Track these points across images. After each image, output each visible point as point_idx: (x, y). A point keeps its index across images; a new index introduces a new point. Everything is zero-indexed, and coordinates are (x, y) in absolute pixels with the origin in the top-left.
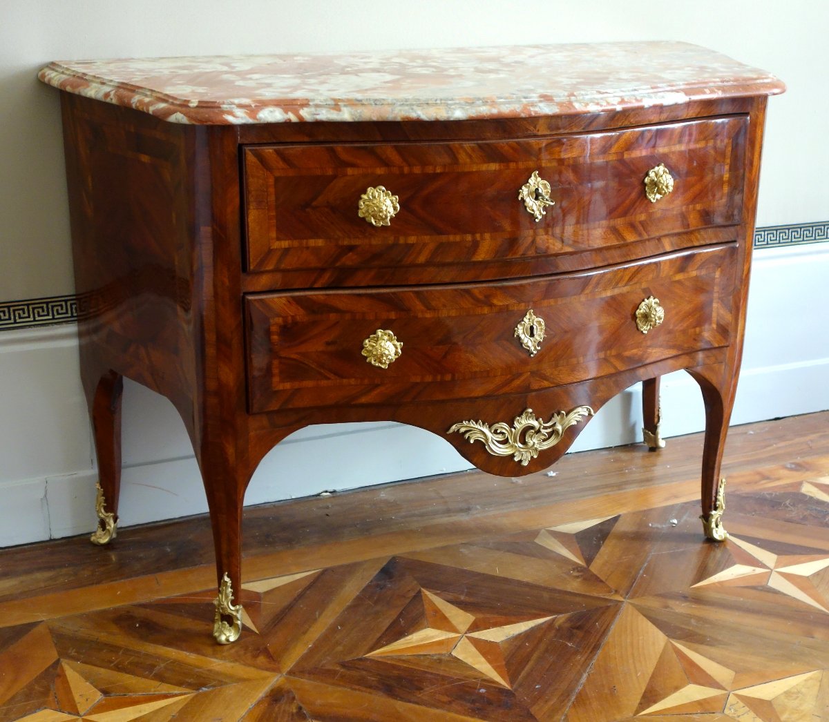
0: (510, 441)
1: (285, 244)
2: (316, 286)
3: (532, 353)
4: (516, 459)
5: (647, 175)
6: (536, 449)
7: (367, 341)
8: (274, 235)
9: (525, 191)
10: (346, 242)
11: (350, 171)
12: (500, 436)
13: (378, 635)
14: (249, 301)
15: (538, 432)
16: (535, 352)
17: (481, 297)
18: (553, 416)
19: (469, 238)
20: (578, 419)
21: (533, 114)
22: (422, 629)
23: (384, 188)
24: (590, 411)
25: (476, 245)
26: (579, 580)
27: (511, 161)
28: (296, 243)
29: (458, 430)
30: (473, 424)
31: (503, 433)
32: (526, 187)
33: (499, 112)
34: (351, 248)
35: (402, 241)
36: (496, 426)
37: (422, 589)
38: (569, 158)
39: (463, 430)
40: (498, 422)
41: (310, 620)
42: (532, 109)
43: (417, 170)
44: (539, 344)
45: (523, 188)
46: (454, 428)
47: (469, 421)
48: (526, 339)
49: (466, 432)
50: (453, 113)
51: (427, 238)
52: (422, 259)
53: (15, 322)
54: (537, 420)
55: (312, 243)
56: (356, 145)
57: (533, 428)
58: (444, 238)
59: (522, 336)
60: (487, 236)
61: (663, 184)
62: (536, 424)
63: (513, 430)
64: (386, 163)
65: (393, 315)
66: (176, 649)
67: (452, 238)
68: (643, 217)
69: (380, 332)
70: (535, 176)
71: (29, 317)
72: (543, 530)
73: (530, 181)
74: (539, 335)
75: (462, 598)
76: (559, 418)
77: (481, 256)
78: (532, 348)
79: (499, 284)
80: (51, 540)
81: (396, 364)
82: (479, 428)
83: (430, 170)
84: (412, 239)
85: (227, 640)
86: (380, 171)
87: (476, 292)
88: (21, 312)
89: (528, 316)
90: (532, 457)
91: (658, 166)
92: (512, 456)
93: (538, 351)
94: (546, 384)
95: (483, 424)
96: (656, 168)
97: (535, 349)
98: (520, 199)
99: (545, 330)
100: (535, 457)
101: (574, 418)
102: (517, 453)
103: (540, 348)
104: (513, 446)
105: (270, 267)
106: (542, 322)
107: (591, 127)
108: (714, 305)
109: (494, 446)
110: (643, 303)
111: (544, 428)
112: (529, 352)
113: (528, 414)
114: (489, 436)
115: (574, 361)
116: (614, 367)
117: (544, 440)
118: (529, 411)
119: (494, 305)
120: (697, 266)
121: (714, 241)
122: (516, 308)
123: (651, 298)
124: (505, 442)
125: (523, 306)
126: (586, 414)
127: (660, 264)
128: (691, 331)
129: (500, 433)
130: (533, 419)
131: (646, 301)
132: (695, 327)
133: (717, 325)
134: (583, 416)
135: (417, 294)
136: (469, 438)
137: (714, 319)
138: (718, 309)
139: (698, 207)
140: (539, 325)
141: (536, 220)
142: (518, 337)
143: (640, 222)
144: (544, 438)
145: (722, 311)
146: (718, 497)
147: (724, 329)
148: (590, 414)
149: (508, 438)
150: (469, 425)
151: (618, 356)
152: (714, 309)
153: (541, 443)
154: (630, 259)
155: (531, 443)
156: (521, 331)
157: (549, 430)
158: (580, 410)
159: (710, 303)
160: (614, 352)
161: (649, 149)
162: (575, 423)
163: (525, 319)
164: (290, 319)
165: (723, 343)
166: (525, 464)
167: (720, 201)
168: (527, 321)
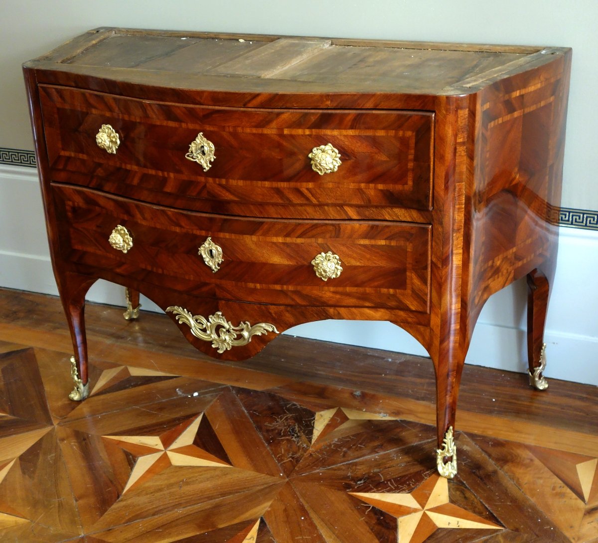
0: (208, 332)
1: (67, 153)
2: (90, 186)
3: (214, 270)
4: (213, 346)
5: (311, 151)
6: (229, 344)
7: (113, 231)
8: (60, 145)
9: (193, 146)
10: (97, 160)
11: (94, 111)
12: (200, 325)
15: (228, 331)
17: (174, 220)
18: (240, 323)
19: (160, 174)
20: (263, 332)
23: (110, 127)
24: (273, 328)
25: (165, 180)
27: (183, 122)
28: (73, 154)
29: (173, 311)
30: (180, 310)
31: (203, 324)
32: (194, 143)
34: (100, 165)
35: (123, 167)
36: (197, 317)
38: (229, 126)
39: (175, 312)
40: (198, 315)
43: (126, 117)
44: (219, 264)
45: (192, 144)
46: (168, 308)
47: (179, 307)
48: (207, 258)
49: (177, 314)
51: (136, 168)
52: (135, 182)
54: (227, 322)
55: (81, 156)
56: (95, 93)
57: (223, 327)
58: (146, 171)
59: (204, 256)
60: (172, 175)
62: (226, 325)
63: (209, 323)
65: (126, 217)
67: (150, 172)
68: (311, 185)
69: (120, 227)
70: (200, 136)
73: (197, 140)
74: (218, 258)
76: (245, 326)
77: (168, 189)
78: (214, 267)
79: (185, 212)
81: (130, 252)
82: (185, 314)
83: (133, 118)
84: (129, 167)
85: (73, 398)
86: (108, 114)
87: (169, 213)
89: (207, 242)
90: (227, 349)
92: (211, 343)
93: (218, 270)
94: (229, 296)
95: (188, 312)
96: (323, 147)
97: (216, 268)
98: (190, 151)
99: (223, 255)
100: (229, 349)
101: (259, 330)
102: (214, 342)
103: (219, 268)
104: (209, 335)
105: (61, 167)
106: (220, 249)
107: (250, 105)
108: (408, 274)
109: (196, 331)
110: (319, 255)
111: (233, 329)
112: (210, 268)
113: (218, 315)
114: (192, 322)
115: (251, 285)
116: (293, 300)
117: (234, 339)
118: (220, 313)
119: (184, 228)
120: (385, 237)
121: (409, 220)
122: (198, 232)
123: (330, 254)
124: (204, 330)
125: (203, 233)
126: (271, 330)
127: (339, 227)
128: (384, 290)
129: (200, 323)
130: (223, 320)
131: (323, 254)
132: (388, 287)
133: (413, 292)
134: (267, 331)
135: (137, 206)
136: (179, 319)
137: (409, 286)
138: (413, 279)
139: (380, 187)
140: (217, 250)
141: (205, 170)
142: (201, 256)
143: (307, 189)
144: (234, 337)
145: (417, 282)
146: (445, 440)
147: (419, 297)
148: (273, 331)
149: (205, 328)
150: (178, 310)
151: (296, 292)
152: (408, 278)
153: (232, 341)
154: (305, 218)
155: (224, 338)
156: (203, 251)
157: (238, 333)
158: (263, 325)
159: (403, 271)
160: (291, 288)
161: (314, 130)
162: (260, 334)
163: (205, 243)
164: (76, 204)
165: (420, 309)
166: (221, 352)
167: (405, 186)
168: (207, 246)
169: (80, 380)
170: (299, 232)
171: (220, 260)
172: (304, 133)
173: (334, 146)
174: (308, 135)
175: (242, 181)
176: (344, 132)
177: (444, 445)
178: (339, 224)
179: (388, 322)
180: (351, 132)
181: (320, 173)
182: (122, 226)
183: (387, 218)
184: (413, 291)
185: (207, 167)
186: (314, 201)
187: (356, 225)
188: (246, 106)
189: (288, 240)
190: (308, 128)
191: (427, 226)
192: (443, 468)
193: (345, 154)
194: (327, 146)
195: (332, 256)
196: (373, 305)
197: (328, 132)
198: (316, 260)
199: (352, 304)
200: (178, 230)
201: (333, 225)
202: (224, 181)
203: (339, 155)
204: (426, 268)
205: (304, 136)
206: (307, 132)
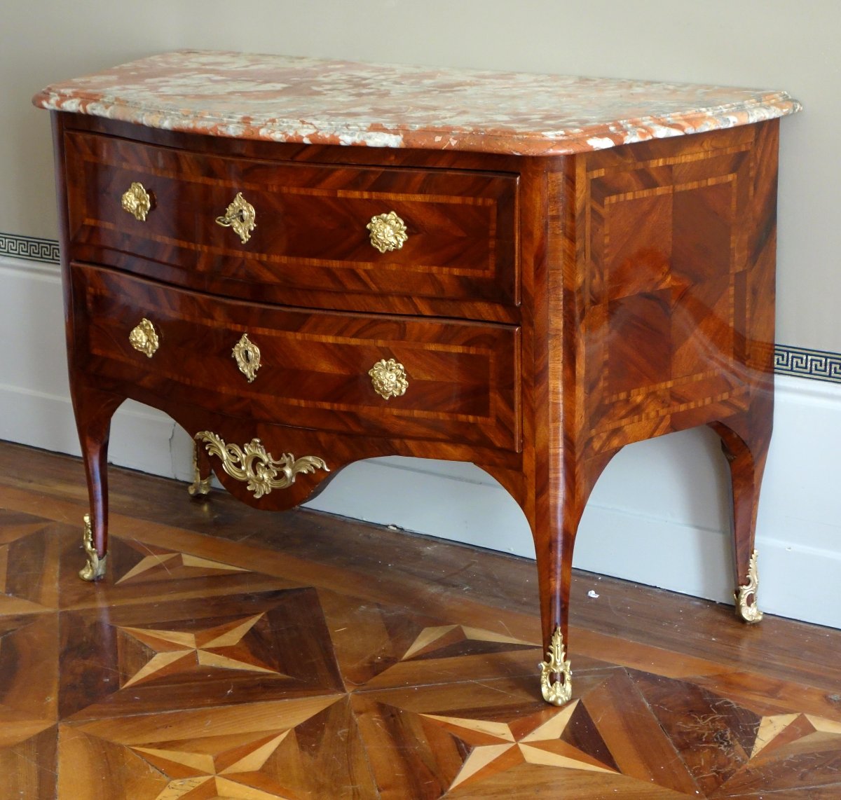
0: (243, 468)
1: (92, 222)
3: (249, 379)
4: (249, 489)
5: (370, 220)
6: (267, 485)
8: (84, 211)
9: (230, 210)
10: (124, 231)
11: (124, 165)
12: (234, 458)
15: (267, 466)
16: (251, 379)
17: (206, 309)
18: (282, 456)
19: (193, 247)
20: (310, 470)
21: (219, 134)
23: (141, 185)
24: (322, 464)
25: (197, 256)
26: (366, 665)
27: (220, 179)
29: (203, 439)
31: (237, 457)
32: (232, 206)
33: (194, 128)
35: (153, 239)
36: (230, 445)
38: (272, 185)
39: (205, 440)
40: (231, 443)
41: (157, 594)
42: (220, 128)
43: (158, 173)
44: (256, 372)
45: (230, 207)
46: (198, 434)
47: (210, 432)
48: (241, 362)
49: (209, 442)
50: (163, 123)
51: (167, 240)
52: (165, 258)
54: (266, 454)
57: (261, 461)
58: (176, 242)
59: (238, 359)
60: (205, 248)
62: (265, 458)
63: (244, 456)
64: (142, 162)
65: (153, 309)
67: (181, 244)
68: (370, 266)
69: (144, 322)
70: (239, 197)
73: (235, 202)
74: (255, 363)
76: (287, 459)
77: (201, 266)
78: (249, 375)
80: (176, 480)
82: (216, 442)
83: (166, 174)
84: (158, 239)
85: (84, 576)
86: (139, 169)
87: (202, 302)
89: (243, 339)
90: (265, 492)
91: (388, 213)
92: (246, 483)
93: (255, 379)
95: (220, 440)
96: (384, 215)
97: (252, 376)
99: (261, 359)
100: (267, 493)
101: (305, 466)
102: (250, 482)
103: (256, 376)
104: (244, 473)
105: (83, 240)
106: (257, 350)
107: (298, 158)
108: (491, 395)
109: (228, 467)
110: (379, 363)
111: (273, 464)
112: (244, 376)
113: (256, 443)
114: (225, 454)
115: (294, 402)
116: (347, 426)
117: (274, 478)
118: (258, 441)
119: (216, 321)
120: (462, 343)
121: (494, 319)
122: (233, 327)
123: (392, 361)
124: (238, 465)
125: (239, 328)
126: (319, 466)
127: (405, 325)
128: (462, 417)
129: (233, 455)
130: (262, 451)
131: (384, 362)
132: (467, 413)
133: (497, 420)
134: (315, 468)
135: (165, 292)
136: (209, 449)
137: (492, 412)
138: (496, 400)
139: (456, 272)
140: (254, 351)
141: (242, 242)
142: (235, 359)
143: (366, 271)
144: (274, 476)
145: (502, 405)
146: (550, 647)
147: (505, 428)
148: (322, 469)
149: (240, 462)
150: (210, 436)
151: (350, 415)
152: (491, 400)
153: (272, 481)
155: (261, 477)
156: (237, 353)
157: (279, 469)
158: (310, 459)
159: (485, 390)
160: (343, 408)
161: (374, 193)
162: (305, 472)
163: (241, 342)
164: (98, 291)
165: (506, 446)
166: (257, 497)
167: (486, 271)
168: (242, 345)
169: (94, 549)
170: (355, 330)
171: (257, 365)
172: (362, 196)
173: (399, 215)
174: (367, 199)
175: (286, 258)
176: (412, 198)
177: (550, 655)
178: (404, 322)
179: (471, 464)
180: (419, 198)
181: (380, 250)
182: (148, 320)
183: (466, 317)
185: (245, 237)
186: (374, 288)
187: (426, 323)
188: (294, 160)
189: (341, 340)
190: (367, 191)
191: (512, 328)
192: (549, 689)
193: (412, 227)
194: (390, 215)
195: (395, 365)
196: (448, 438)
197: (392, 196)
198: (374, 370)
200: (209, 323)
201: (396, 322)
202: (264, 257)
203: (405, 228)
204: (512, 387)
205: (362, 200)
206: (366, 195)
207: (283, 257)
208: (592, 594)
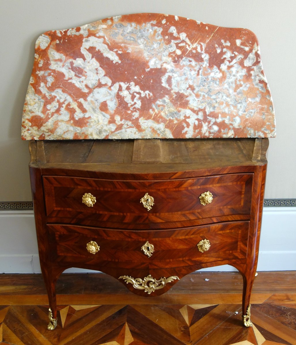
0: (143, 285)
1: (59, 209)
2: (71, 223)
4: (145, 291)
5: (201, 195)
6: (154, 289)
7: (87, 244)
8: (55, 205)
9: (142, 200)
10: (79, 211)
11: (79, 187)
12: (139, 283)
13: (98, 339)
14: (48, 226)
15: (154, 283)
16: (150, 256)
17: (128, 235)
18: (160, 278)
19: (122, 214)
20: (172, 280)
22: (113, 341)
23: (90, 194)
24: (177, 278)
25: (124, 217)
26: (182, 332)
27: (137, 189)
28: (62, 209)
29: (122, 278)
30: (127, 277)
31: (140, 282)
32: (143, 198)
34: (81, 213)
35: (98, 212)
37: (126, 323)
38: (162, 189)
39: (124, 278)
40: (137, 278)
41: (82, 327)
43: (102, 189)
44: (152, 253)
45: (142, 199)
46: (120, 277)
47: (126, 276)
48: (146, 251)
49: (125, 279)
51: (106, 213)
52: (105, 219)
53: (22, 208)
54: (154, 279)
55: (68, 209)
56: (81, 178)
57: (152, 282)
58: (112, 213)
59: (144, 250)
60: (129, 214)
61: (206, 200)
62: (153, 280)
63: (144, 281)
64: (91, 185)
65: (96, 237)
66: (36, 328)
67: (115, 214)
68: (199, 211)
69: (92, 242)
70: (147, 195)
71: (27, 207)
72: (186, 306)
73: (145, 196)
74: (152, 250)
75: (136, 330)
76: (163, 279)
77: (127, 220)
78: (149, 255)
79: (134, 231)
80: (34, 274)
81: (98, 253)
82: (130, 279)
83: (106, 189)
84: (101, 212)
85: (50, 329)
86: (89, 188)
87: (125, 233)
88: (24, 205)
89: (146, 243)
90: (152, 291)
91: (207, 192)
92: (144, 290)
93: (151, 256)
94: (156, 267)
95: (132, 278)
96: (205, 193)
97: (150, 255)
98: (141, 202)
99: (154, 249)
100: (154, 291)
101: (170, 280)
102: (146, 289)
103: (152, 255)
104: (144, 287)
105: (54, 215)
106: (153, 246)
107: (172, 178)
108: (239, 243)
109: (136, 286)
110: (201, 242)
111: (157, 282)
112: (147, 256)
113: (149, 276)
114: (134, 282)
115: (168, 260)
116: (188, 263)
117: (157, 286)
118: (150, 275)
119: (133, 238)
120: (229, 229)
121: (239, 219)
122: (141, 240)
123: (205, 240)
124: (141, 285)
125: (144, 240)
126: (176, 279)
128: (228, 252)
129: (139, 282)
130: (152, 278)
131: (202, 241)
132: (229, 251)
134: (174, 279)
135: (104, 231)
136: (126, 282)
137: (239, 248)
138: (240, 245)
139: (229, 207)
140: (151, 247)
141: (148, 210)
142: (143, 251)
143: (198, 213)
144: (157, 285)
145: (242, 246)
146: (247, 311)
147: (243, 252)
148: (177, 279)
149: (142, 283)
151: (189, 260)
152: (238, 245)
153: (156, 287)
154: (195, 225)
155: (152, 287)
156: (144, 248)
157: (159, 283)
158: (172, 277)
159: (236, 242)
160: (187, 258)
161: (201, 186)
162: (170, 282)
163: (145, 244)
164: (62, 233)
165: (243, 257)
166: (149, 293)
167: (240, 205)
168: (146, 245)
169: (54, 319)
170: (192, 233)
171: (152, 251)
172: (197, 188)
173: (210, 192)
174: (199, 189)
175: (167, 213)
176: (215, 185)
177: (247, 313)
178: (210, 226)
179: (227, 265)
180: (218, 185)
181: (204, 205)
182: (93, 241)
183: (230, 220)
184: (241, 250)
185: (149, 208)
186: (201, 217)
187: (216, 225)
188: (170, 178)
189: (187, 237)
190: (199, 186)
191: (248, 221)
192: (246, 323)
193: (214, 195)
195: (207, 241)
196: (222, 259)
197: (208, 186)
198: (199, 244)
199: (213, 261)
200: (130, 240)
201: (207, 227)
202: (158, 214)
203: (212, 196)
204: (247, 240)
205: (197, 189)
206: (199, 187)
207: (166, 213)
208: (207, 280)
